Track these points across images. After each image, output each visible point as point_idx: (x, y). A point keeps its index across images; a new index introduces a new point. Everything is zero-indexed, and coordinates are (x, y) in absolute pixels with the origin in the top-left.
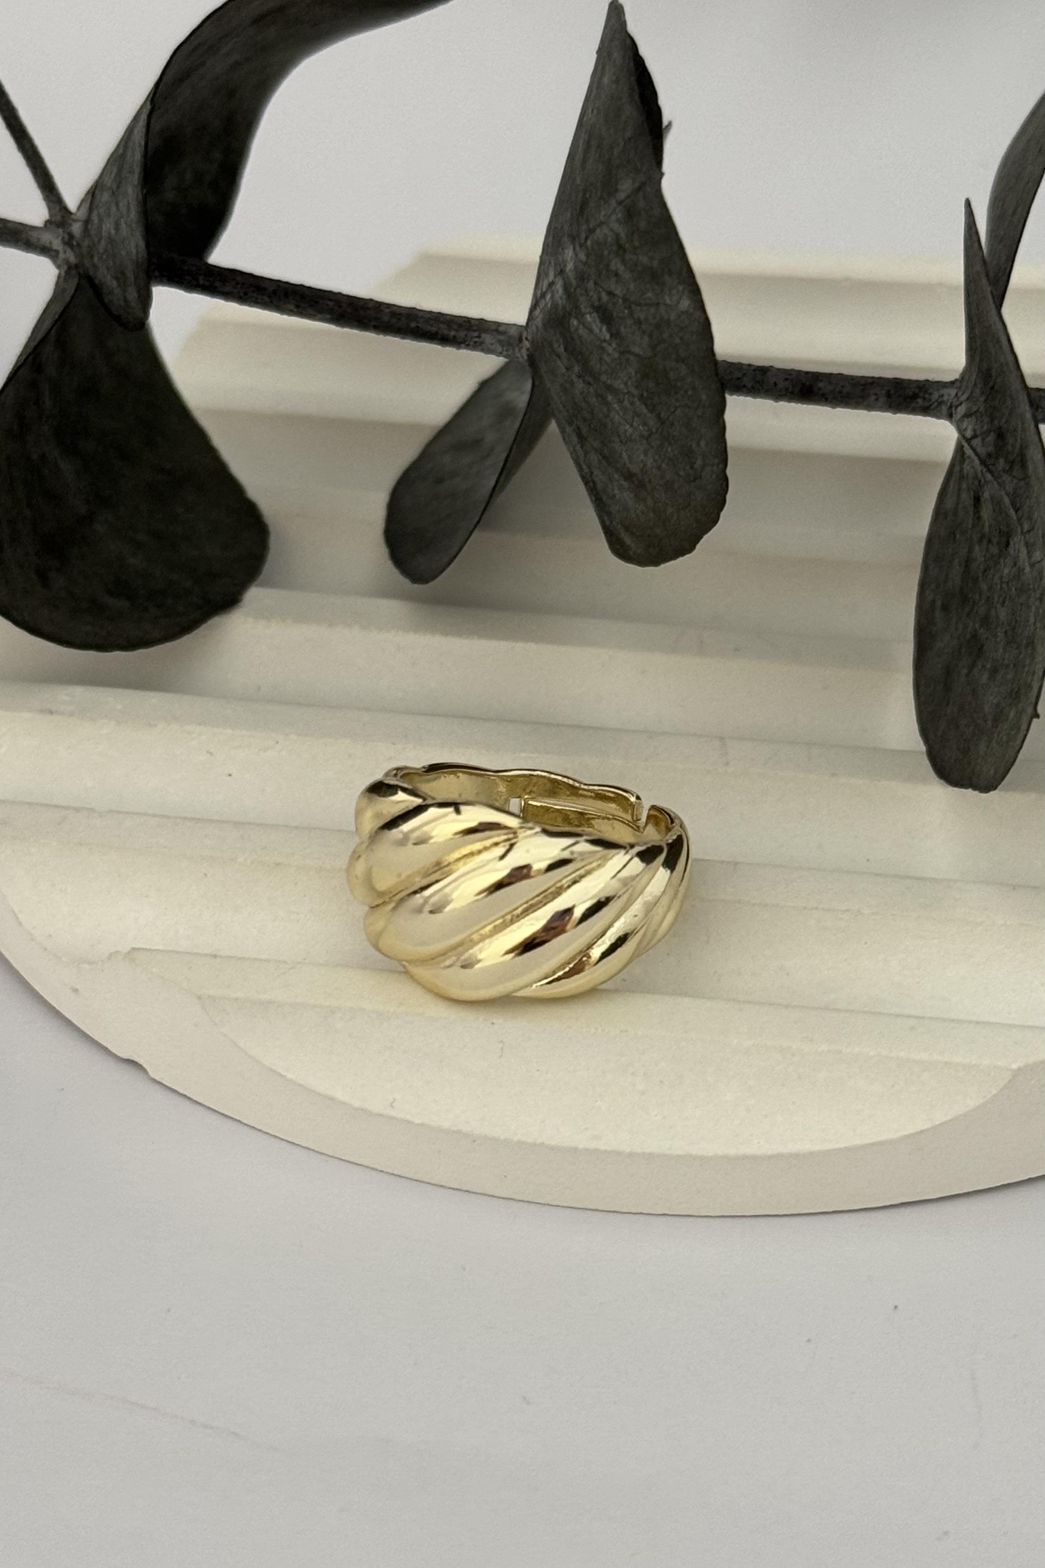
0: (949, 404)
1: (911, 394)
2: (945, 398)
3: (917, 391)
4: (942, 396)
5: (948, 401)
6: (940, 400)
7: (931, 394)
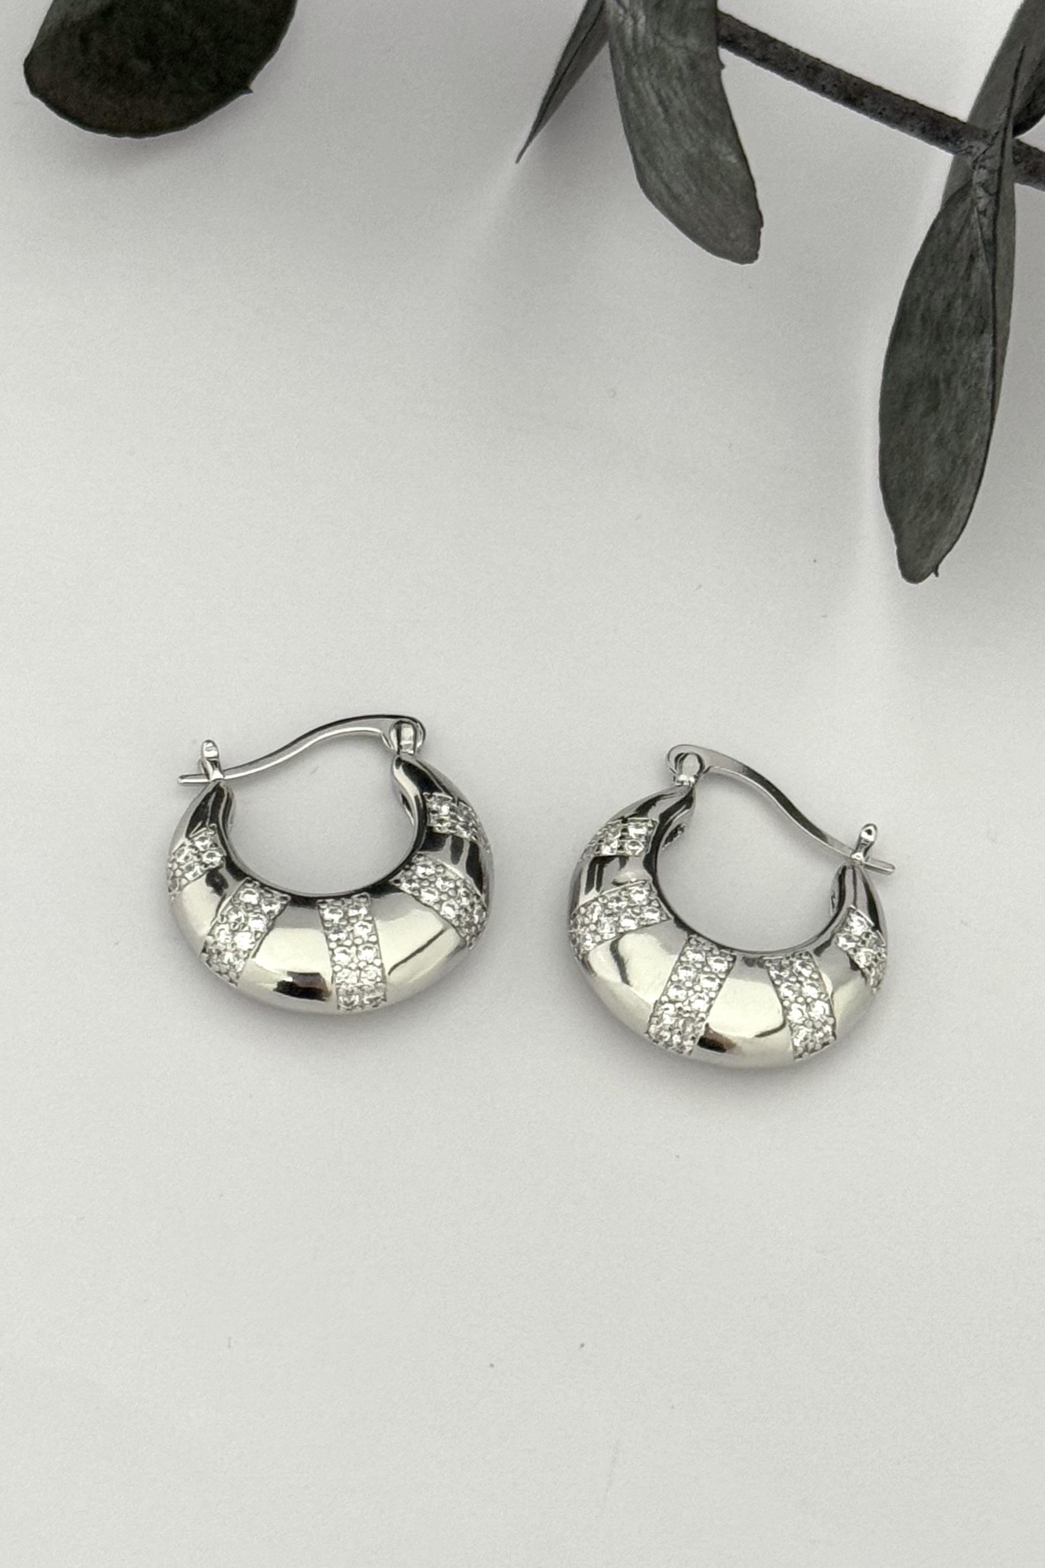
0: (975, 158)
1: (944, 136)
2: (974, 150)
3: (950, 135)
4: (972, 147)
5: (975, 154)
6: (969, 150)
7: (962, 142)
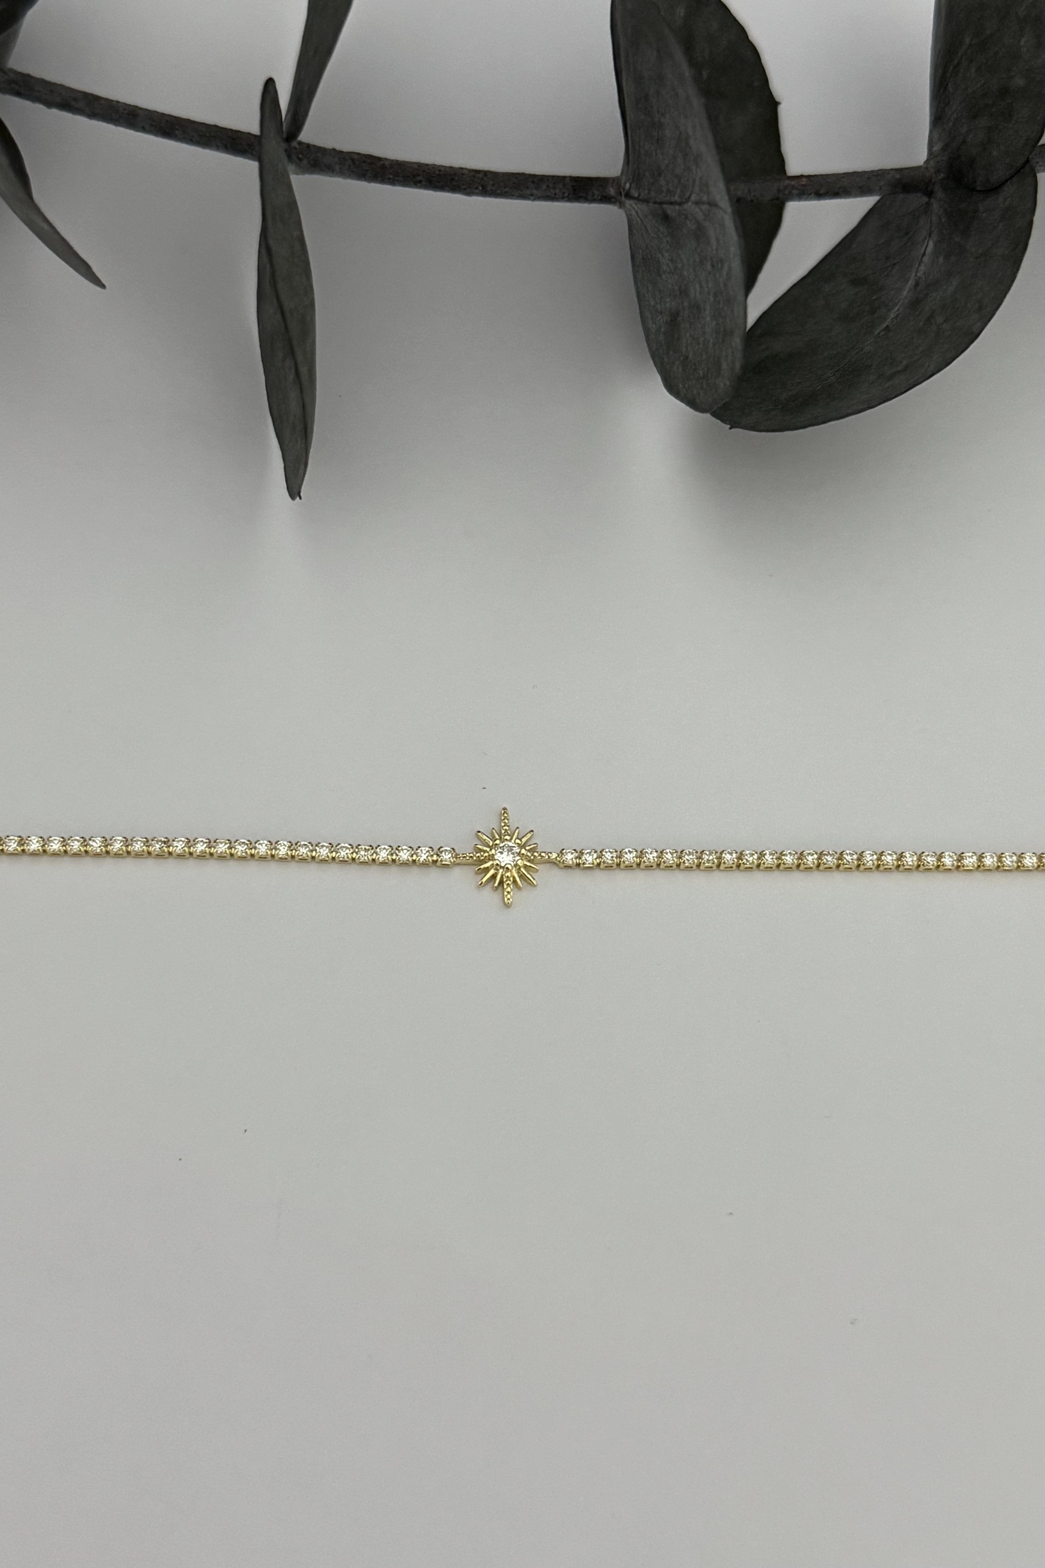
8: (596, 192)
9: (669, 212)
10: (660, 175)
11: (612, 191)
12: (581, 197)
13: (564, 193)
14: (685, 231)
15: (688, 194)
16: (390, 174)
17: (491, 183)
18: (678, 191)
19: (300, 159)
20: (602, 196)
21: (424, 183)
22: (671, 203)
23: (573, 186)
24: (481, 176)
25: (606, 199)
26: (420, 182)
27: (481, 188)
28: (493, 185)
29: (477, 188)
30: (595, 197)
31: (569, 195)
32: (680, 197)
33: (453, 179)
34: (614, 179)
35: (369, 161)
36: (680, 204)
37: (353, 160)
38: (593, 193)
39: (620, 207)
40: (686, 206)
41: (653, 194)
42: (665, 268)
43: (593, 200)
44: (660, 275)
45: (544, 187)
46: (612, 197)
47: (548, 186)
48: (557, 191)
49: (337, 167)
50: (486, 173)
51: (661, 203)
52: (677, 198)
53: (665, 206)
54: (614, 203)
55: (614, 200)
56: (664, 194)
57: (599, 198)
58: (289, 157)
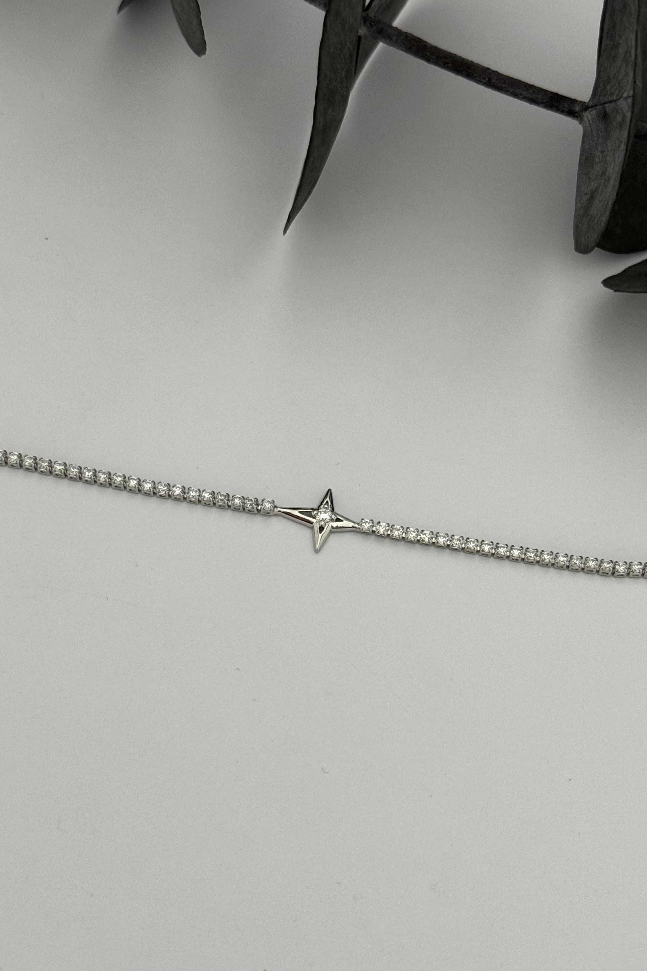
8: (566, 106)
9: (607, 110)
10: (608, 83)
11: (577, 108)
12: (555, 106)
13: (544, 99)
14: (614, 123)
15: (622, 92)
16: (428, 52)
17: (496, 78)
18: (617, 91)
19: (372, 26)
20: (570, 110)
21: (450, 65)
22: (610, 102)
23: (551, 97)
24: (490, 71)
25: (571, 113)
26: (448, 63)
27: (487, 79)
28: (497, 80)
29: (484, 79)
30: (565, 109)
31: (547, 102)
32: (617, 96)
33: (469, 68)
34: (581, 102)
35: (417, 40)
36: (615, 101)
37: (407, 37)
38: (564, 105)
39: (580, 123)
40: (618, 102)
41: (601, 98)
42: (597, 160)
43: (562, 112)
44: (593, 167)
45: (531, 91)
46: (576, 112)
47: (534, 92)
48: (540, 96)
49: (394, 38)
50: (494, 71)
51: (605, 103)
52: (615, 97)
53: (606, 105)
54: (577, 117)
55: (577, 115)
56: (608, 96)
57: (567, 110)
58: (365, 21)
